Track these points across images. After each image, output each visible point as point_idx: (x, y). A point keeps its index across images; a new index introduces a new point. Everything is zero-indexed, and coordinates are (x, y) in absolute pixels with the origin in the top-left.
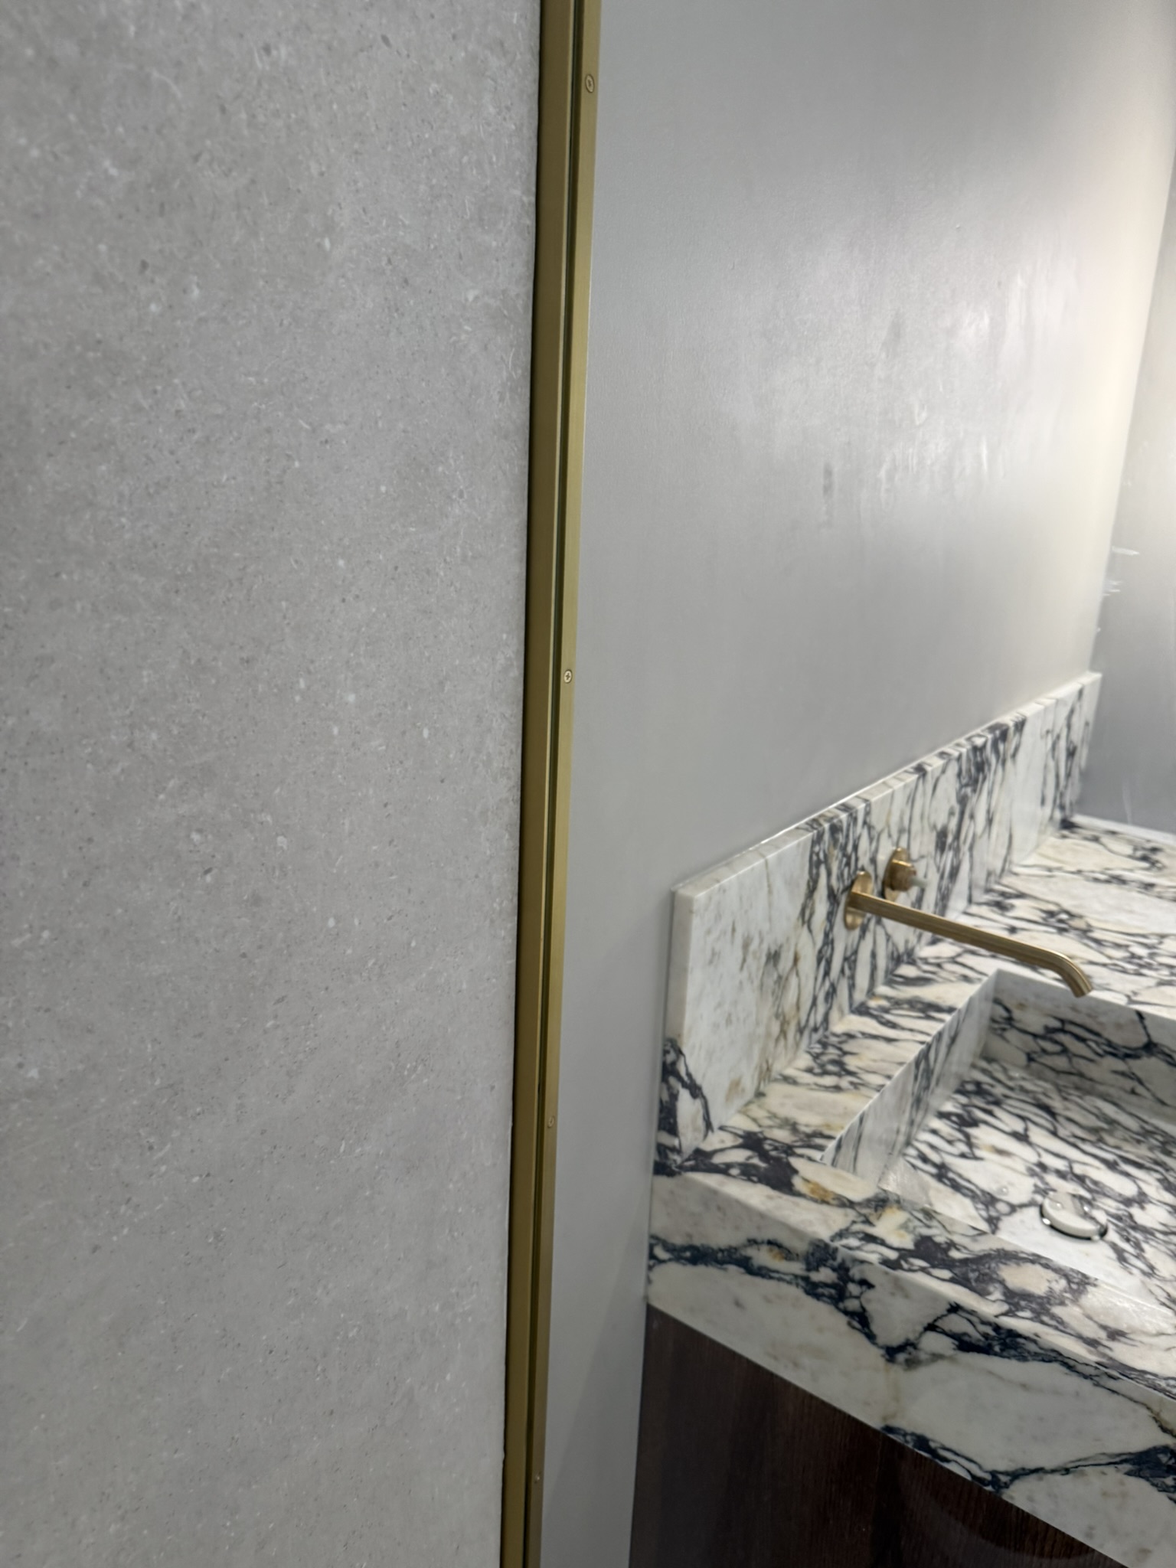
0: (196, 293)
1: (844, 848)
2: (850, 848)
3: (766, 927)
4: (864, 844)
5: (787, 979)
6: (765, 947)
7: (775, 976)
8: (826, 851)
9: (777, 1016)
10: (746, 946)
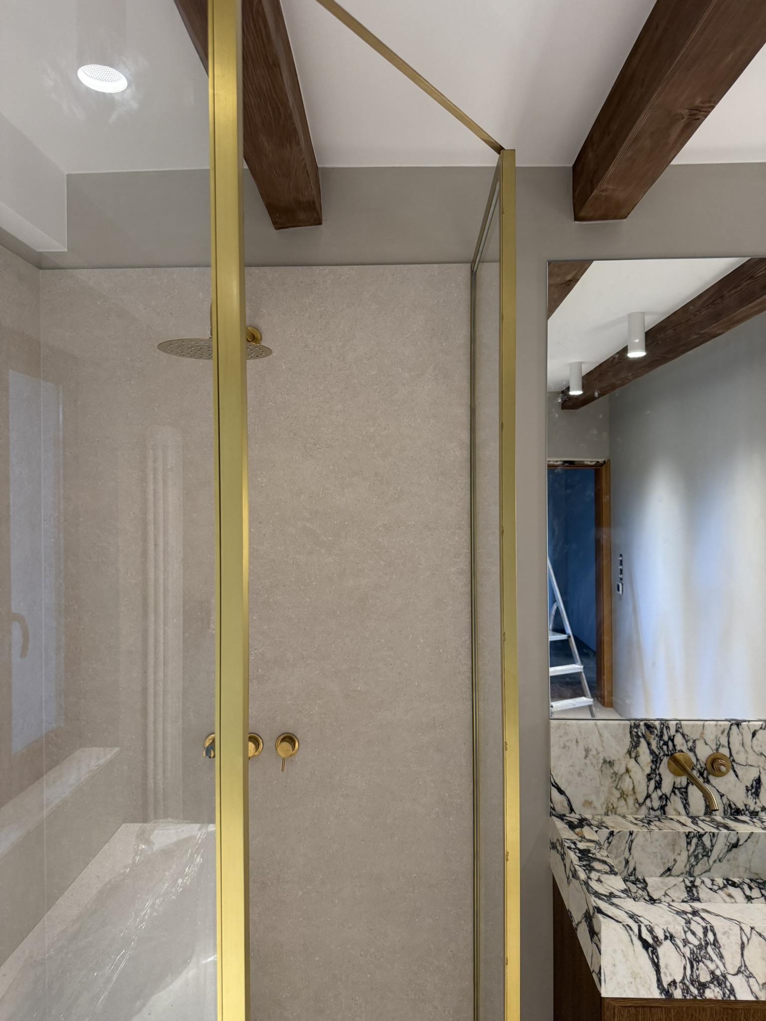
0: (394, 576)
1: (661, 737)
2: (666, 738)
3: (600, 749)
4: (679, 740)
5: (622, 776)
6: (601, 756)
7: (612, 771)
8: (644, 733)
9: (616, 788)
10: (587, 751)
